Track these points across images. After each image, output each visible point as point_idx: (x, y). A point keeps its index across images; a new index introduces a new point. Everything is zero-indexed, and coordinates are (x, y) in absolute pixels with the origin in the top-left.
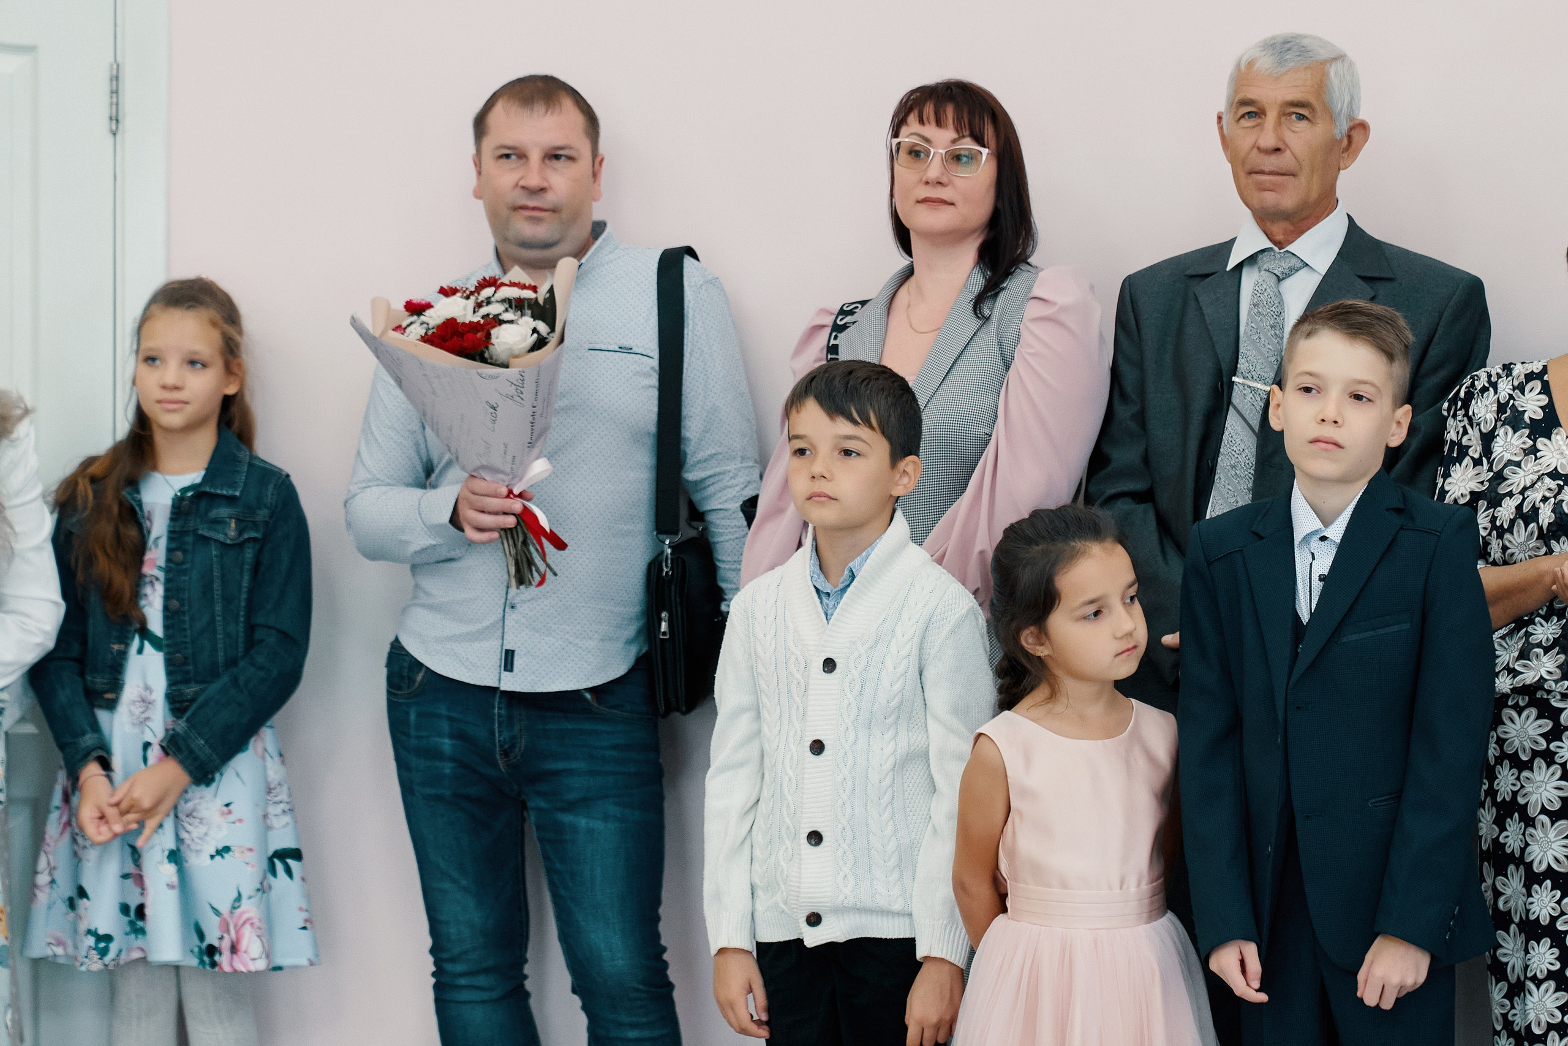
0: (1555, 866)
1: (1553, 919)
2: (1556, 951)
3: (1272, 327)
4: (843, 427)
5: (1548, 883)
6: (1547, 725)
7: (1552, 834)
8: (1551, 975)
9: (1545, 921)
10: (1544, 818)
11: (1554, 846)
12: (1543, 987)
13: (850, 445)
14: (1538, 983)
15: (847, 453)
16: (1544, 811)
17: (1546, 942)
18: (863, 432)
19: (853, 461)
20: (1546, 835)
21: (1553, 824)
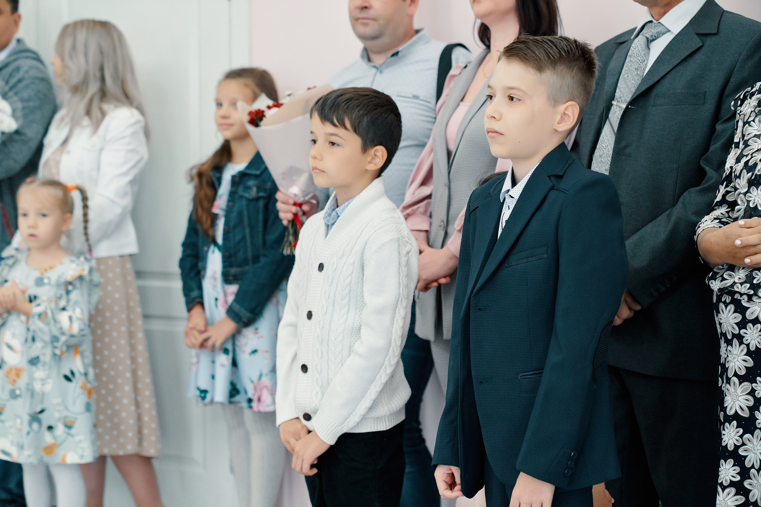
0: (740, 412)
1: (737, 447)
2: (738, 469)
3: (636, 69)
4: (329, 128)
5: (735, 423)
6: (739, 317)
7: (739, 390)
8: (732, 484)
9: (731, 448)
10: (735, 379)
11: (741, 399)
12: (727, 491)
13: (334, 139)
14: (724, 488)
15: (333, 144)
16: (736, 375)
17: (731, 461)
18: (340, 131)
19: (335, 149)
20: (736, 391)
21: (740, 383)
